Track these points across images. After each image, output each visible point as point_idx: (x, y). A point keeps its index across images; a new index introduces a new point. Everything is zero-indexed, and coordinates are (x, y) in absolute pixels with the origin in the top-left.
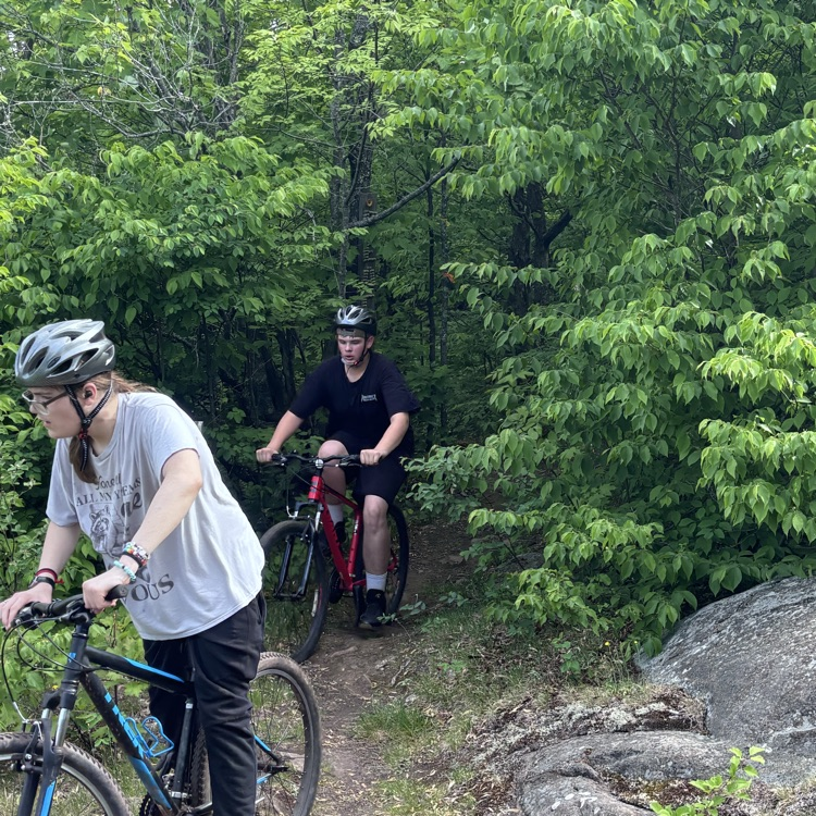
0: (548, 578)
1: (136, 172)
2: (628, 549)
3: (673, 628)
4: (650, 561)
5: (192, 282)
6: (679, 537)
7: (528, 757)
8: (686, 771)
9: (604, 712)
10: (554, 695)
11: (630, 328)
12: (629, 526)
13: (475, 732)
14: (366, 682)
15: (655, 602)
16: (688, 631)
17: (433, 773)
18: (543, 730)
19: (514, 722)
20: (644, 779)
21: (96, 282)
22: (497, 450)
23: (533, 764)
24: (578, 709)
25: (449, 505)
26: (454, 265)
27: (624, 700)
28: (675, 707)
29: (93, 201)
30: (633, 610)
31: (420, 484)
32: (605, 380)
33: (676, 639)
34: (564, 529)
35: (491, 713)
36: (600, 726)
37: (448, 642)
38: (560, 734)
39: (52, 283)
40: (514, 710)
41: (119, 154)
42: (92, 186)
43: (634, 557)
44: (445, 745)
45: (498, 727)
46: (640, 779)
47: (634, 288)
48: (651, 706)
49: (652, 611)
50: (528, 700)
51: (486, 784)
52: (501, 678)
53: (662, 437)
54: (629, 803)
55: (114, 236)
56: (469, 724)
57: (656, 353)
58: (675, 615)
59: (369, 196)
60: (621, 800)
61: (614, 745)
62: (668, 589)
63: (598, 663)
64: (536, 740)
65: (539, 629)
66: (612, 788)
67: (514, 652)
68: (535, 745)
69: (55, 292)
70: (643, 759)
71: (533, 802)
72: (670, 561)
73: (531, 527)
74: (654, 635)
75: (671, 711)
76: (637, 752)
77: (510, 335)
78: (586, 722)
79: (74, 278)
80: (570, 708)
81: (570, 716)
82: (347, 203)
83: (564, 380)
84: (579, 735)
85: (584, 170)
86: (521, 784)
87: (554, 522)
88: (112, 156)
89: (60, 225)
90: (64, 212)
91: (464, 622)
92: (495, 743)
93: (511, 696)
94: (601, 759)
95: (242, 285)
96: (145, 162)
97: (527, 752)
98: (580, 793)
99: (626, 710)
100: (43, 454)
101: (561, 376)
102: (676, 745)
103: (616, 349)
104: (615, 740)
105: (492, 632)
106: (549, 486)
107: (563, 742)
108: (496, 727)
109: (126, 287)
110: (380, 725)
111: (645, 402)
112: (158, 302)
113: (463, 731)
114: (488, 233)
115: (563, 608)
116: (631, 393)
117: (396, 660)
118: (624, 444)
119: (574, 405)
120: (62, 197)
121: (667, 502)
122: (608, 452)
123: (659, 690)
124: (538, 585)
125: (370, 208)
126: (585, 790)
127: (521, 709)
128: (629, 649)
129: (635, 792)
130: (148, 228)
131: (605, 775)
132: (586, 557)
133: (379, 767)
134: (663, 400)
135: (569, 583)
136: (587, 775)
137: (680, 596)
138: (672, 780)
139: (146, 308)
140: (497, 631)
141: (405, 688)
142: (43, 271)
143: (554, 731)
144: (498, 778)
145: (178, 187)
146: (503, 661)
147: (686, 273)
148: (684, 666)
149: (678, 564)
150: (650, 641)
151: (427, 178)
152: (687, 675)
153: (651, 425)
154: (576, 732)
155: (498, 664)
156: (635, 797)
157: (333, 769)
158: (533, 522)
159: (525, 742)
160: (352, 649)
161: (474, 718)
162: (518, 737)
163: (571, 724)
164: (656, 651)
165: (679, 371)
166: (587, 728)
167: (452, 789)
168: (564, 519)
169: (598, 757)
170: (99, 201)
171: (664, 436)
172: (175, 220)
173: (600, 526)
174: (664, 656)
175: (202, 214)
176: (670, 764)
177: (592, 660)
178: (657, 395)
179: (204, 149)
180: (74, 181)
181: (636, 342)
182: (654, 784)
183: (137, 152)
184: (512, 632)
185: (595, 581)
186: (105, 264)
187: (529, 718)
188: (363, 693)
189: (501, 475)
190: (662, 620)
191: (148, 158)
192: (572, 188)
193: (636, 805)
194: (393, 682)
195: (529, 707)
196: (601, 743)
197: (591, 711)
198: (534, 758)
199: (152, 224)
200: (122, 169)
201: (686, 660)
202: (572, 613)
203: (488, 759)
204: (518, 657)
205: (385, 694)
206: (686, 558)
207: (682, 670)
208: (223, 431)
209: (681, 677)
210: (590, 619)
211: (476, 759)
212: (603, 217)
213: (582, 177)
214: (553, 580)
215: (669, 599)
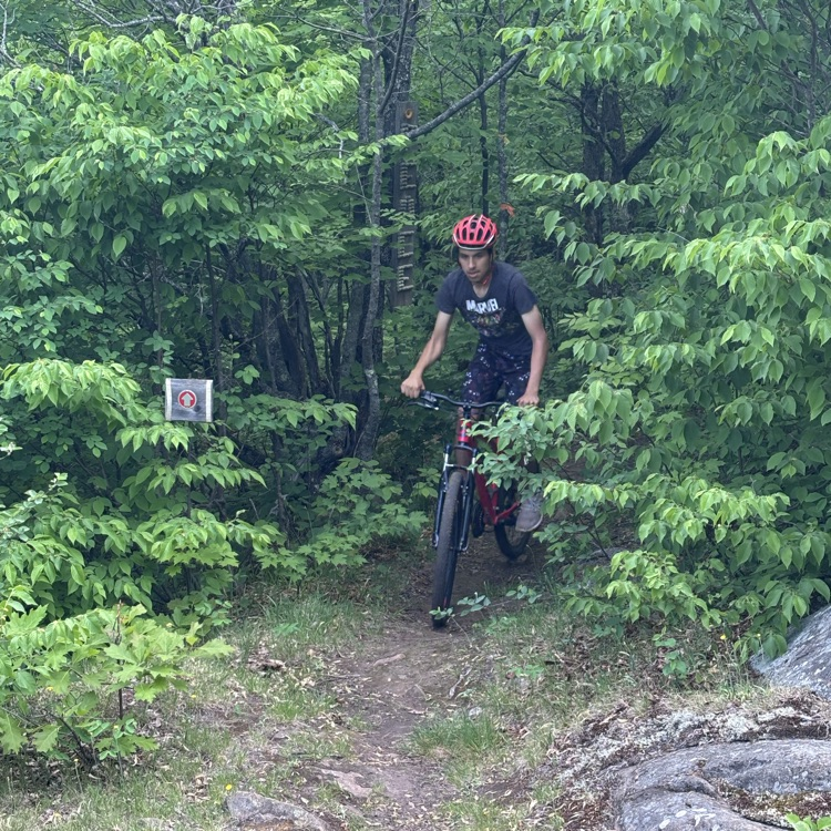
0: (646, 562)
1: (121, 68)
2: (745, 527)
3: (799, 623)
4: (773, 542)
5: (195, 204)
6: (806, 517)
7: (626, 773)
8: (825, 782)
9: (719, 719)
10: (654, 703)
11: (756, 249)
12: (748, 497)
13: (557, 746)
14: (417, 695)
15: (778, 593)
16: (820, 626)
17: (508, 793)
18: (643, 742)
19: (606, 734)
20: (772, 792)
21: (74, 205)
22: (585, 406)
23: (632, 781)
24: (685, 716)
25: (521, 479)
26: (531, 177)
27: (744, 705)
28: (807, 712)
29: (67, 105)
30: (750, 602)
31: (486, 454)
32: (717, 325)
33: (804, 637)
34: (665, 505)
35: (576, 726)
36: (714, 735)
37: (517, 647)
38: (664, 747)
39: (21, 207)
40: (606, 721)
41: (100, 46)
42: (66, 87)
43: (753, 537)
44: (521, 762)
45: (585, 740)
46: (768, 793)
47: (755, 207)
48: (777, 711)
49: (774, 603)
50: (622, 709)
51: (575, 803)
52: (586, 687)
53: (788, 392)
54: (754, 820)
55: (97, 146)
56: (550, 738)
57: (786, 281)
58: (803, 608)
59: (408, 106)
60: (745, 817)
61: (734, 755)
62: (794, 577)
63: (708, 667)
64: (635, 753)
65: (631, 630)
66: (733, 804)
67: (601, 657)
68: (634, 759)
69: (22, 218)
70: (771, 770)
71: (636, 821)
72: (797, 543)
73: (623, 503)
74: (777, 631)
75: (802, 716)
76: (762, 762)
77: (594, 273)
78: (697, 732)
79: (49, 201)
80: (676, 717)
81: (676, 725)
82: (381, 112)
83: (667, 324)
84: (688, 746)
85: (695, 57)
86: (619, 802)
87: (651, 499)
88: (91, 49)
89: (27, 134)
90: (33, 119)
91: (537, 623)
92: (584, 759)
93: (600, 704)
94: (717, 771)
95: (253, 212)
96: (133, 55)
97: (624, 767)
98: (694, 809)
99: (747, 717)
100: (17, 418)
101: (663, 317)
102: (811, 752)
103: (736, 276)
104: (734, 750)
105: (572, 635)
106: (646, 456)
107: (668, 755)
108: (583, 741)
109: (112, 213)
110: (440, 741)
111: (772, 344)
112: (151, 231)
113: (542, 745)
114: (552, 159)
115: (665, 597)
116: (753, 331)
117: (454, 668)
118: (741, 400)
119: (680, 349)
120: (29, 100)
121: (789, 472)
122: (723, 409)
123: (787, 693)
124: (634, 570)
125: (409, 121)
126: (700, 806)
127: (614, 719)
128: (745, 648)
129: (762, 807)
130: (137, 138)
131: (723, 789)
132: (693, 536)
133: (440, 788)
134: (793, 343)
135: (673, 569)
136: (700, 789)
137: (809, 585)
138: (807, 793)
139: (139, 237)
140: (578, 634)
141: (466, 700)
142: (9, 192)
143: (657, 743)
144: (591, 796)
145: (173, 85)
146: (587, 667)
147: (822, 188)
148: (816, 666)
149: (806, 547)
150: (771, 639)
151: (480, 82)
152: (820, 675)
153: (776, 375)
154: (684, 743)
155: (581, 670)
156: (762, 813)
157: (386, 790)
158: (625, 496)
159: (621, 755)
160: (398, 656)
161: (555, 731)
162: (612, 750)
163: (678, 734)
164: (778, 652)
165: (814, 305)
166: (699, 737)
167: (534, 808)
168: (663, 492)
169: (714, 769)
170: (75, 106)
171: (791, 392)
172: (170, 128)
173: (711, 496)
174: (790, 656)
175: (204, 119)
176: (805, 774)
177: (699, 663)
178: (784, 336)
179: (204, 40)
180: (45, 80)
181: (763, 267)
182: (785, 797)
183: (123, 44)
184: (599, 632)
185: (703, 568)
186: (85, 182)
187: (624, 730)
188: (415, 706)
189: (583, 443)
190: (787, 614)
191: (136, 50)
192: (680, 77)
193: (764, 823)
194: (451, 694)
195: (625, 716)
196: (716, 754)
197: (702, 719)
198: (633, 773)
199: (143, 132)
200: (104, 64)
201: (819, 659)
202: (676, 603)
203: (576, 776)
204: (605, 663)
205: (442, 707)
206: (816, 538)
207: (814, 670)
208: (235, 394)
209: (812, 678)
210: (700, 611)
211: (561, 776)
212: (717, 118)
213: (694, 64)
214: (652, 565)
215: (795, 588)
